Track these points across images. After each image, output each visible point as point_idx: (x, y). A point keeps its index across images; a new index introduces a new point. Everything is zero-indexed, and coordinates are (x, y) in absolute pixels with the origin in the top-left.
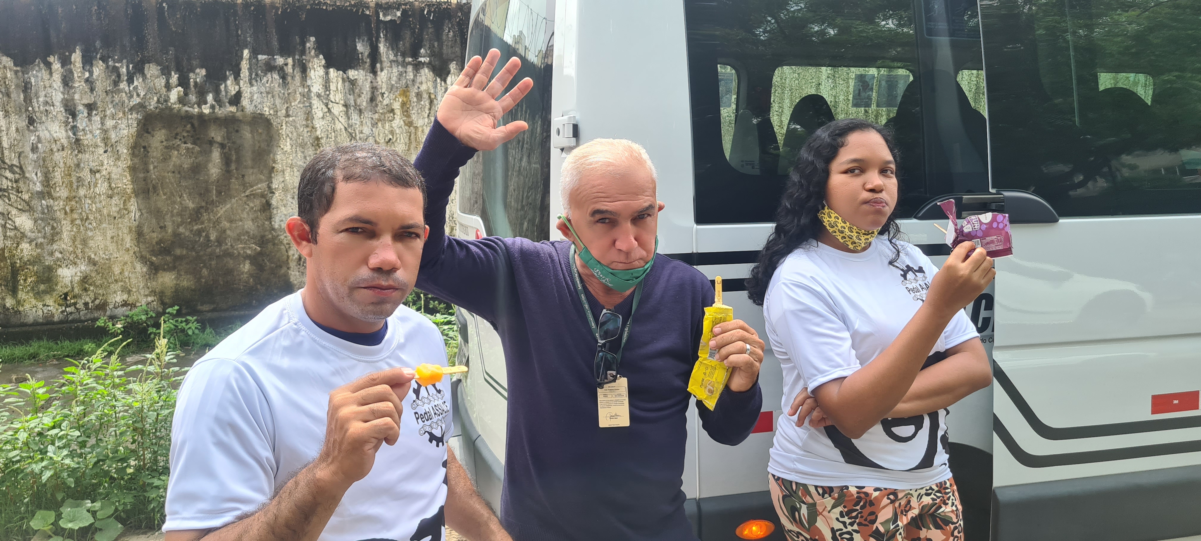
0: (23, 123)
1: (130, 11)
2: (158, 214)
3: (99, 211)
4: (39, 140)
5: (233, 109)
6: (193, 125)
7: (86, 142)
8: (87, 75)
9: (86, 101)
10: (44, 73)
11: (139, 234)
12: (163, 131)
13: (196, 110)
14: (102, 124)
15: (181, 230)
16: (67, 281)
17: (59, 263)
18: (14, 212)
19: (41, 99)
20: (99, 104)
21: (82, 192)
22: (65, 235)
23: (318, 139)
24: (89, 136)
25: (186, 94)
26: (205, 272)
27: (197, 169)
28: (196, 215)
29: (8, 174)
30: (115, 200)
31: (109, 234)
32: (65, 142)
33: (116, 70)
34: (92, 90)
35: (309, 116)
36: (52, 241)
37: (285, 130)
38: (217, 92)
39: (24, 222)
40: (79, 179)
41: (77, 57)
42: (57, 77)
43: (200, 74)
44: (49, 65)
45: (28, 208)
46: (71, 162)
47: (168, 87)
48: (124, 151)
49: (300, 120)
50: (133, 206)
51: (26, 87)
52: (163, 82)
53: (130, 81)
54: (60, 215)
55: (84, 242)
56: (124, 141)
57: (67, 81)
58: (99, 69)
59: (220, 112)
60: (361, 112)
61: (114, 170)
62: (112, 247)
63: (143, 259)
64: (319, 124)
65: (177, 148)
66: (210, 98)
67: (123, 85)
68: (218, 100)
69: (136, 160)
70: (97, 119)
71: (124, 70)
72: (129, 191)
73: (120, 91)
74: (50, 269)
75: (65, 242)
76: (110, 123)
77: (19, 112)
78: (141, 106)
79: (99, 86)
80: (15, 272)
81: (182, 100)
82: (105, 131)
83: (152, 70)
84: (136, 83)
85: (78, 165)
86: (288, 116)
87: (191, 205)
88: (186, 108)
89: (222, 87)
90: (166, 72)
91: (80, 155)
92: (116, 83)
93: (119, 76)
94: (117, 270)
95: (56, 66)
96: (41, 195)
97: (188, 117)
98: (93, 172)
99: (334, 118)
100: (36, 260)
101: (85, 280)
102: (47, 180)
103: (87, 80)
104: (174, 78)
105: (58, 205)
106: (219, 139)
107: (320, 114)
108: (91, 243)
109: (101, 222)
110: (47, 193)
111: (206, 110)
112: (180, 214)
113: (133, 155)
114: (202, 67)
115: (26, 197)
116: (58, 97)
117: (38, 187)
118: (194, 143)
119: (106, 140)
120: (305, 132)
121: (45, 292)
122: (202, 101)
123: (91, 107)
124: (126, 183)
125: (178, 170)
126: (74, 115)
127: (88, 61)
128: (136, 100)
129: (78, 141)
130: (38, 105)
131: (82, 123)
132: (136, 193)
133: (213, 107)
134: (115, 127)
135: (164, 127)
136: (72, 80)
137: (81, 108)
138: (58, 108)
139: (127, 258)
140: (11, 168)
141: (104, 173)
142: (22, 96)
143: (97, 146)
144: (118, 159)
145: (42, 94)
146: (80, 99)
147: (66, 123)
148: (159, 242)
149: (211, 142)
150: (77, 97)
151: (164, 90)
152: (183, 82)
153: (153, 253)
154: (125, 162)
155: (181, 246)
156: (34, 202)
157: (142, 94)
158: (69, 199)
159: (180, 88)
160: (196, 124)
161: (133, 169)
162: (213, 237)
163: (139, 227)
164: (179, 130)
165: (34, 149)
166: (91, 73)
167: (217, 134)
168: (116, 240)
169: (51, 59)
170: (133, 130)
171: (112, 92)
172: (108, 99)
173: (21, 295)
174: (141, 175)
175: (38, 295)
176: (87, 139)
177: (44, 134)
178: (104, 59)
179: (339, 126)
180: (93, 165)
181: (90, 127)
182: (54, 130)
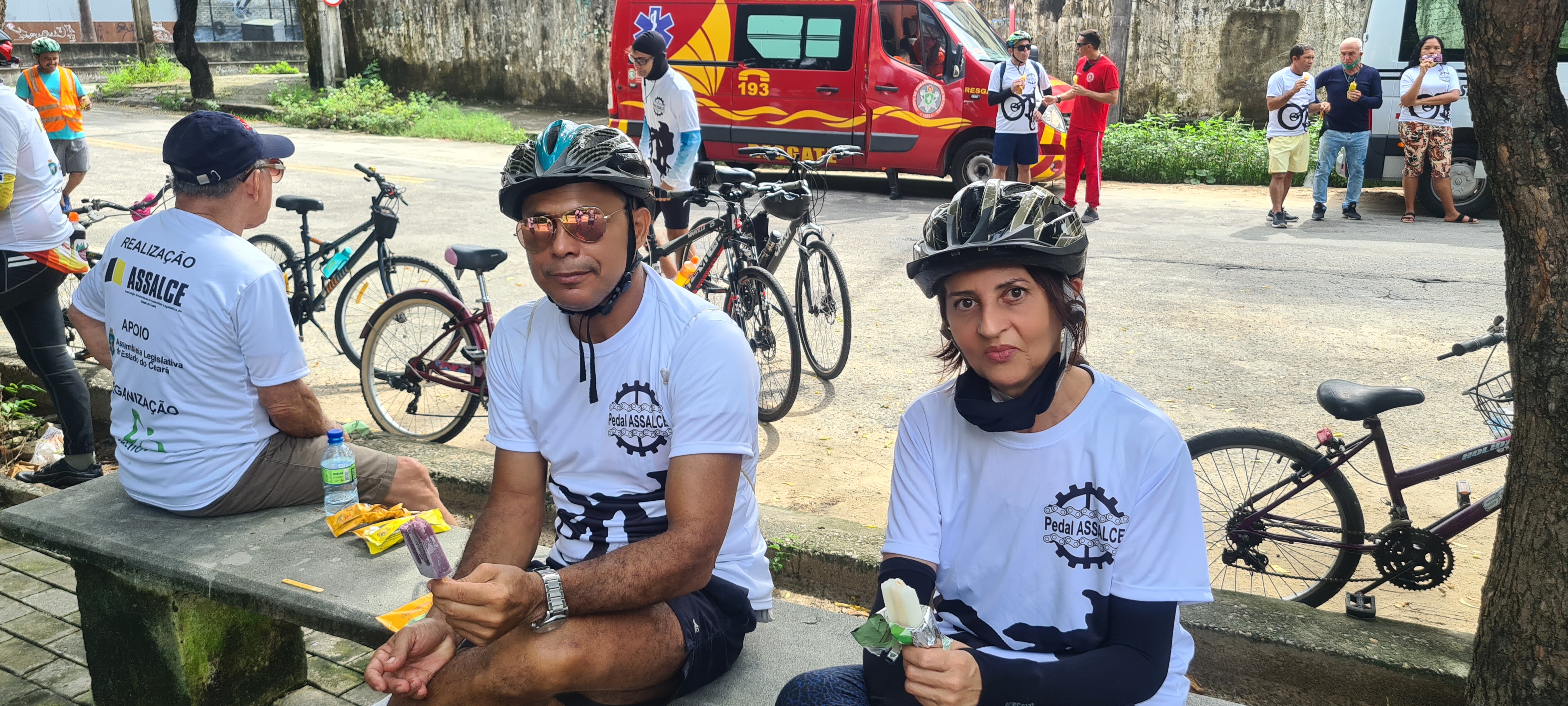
0: (1173, 19)
2: (1230, 67)
3: (1201, 65)
4: (1179, 28)
5: (1279, 8)
6: (1256, 18)
9: (1204, 7)
11: (1219, 77)
12: (1240, 22)
13: (1259, 9)
14: (1210, 18)
15: (1241, 76)
16: (1181, 101)
17: (1178, 91)
18: (1162, 64)
21: (1195, 54)
22: (1184, 77)
23: (1325, 24)
24: (1203, 25)
25: (1255, 1)
26: (1250, 100)
27: (1254, 42)
28: (1250, 68)
29: (1162, 45)
30: (1210, 59)
31: (1205, 77)
32: (1191, 28)
34: (1208, 1)
35: (1322, 11)
36: (1177, 80)
37: (1306, 20)
39: (1166, 69)
40: (1194, 48)
45: (1170, 63)
46: (1192, 39)
48: (1218, 33)
49: (1316, 13)
50: (1218, 62)
51: (1177, 1)
54: (1183, 66)
55: (1192, 81)
56: (1219, 27)
59: (1271, 10)
60: (1354, 7)
61: (1212, 43)
62: (1205, 84)
63: (1219, 91)
64: (1327, 15)
65: (1245, 31)
66: (1267, 2)
69: (1224, 38)
70: (1208, 16)
72: (1218, 54)
74: (1174, 94)
75: (1183, 81)
76: (1214, 18)
77: (1172, 13)
78: (1231, 8)
80: (1158, 95)
82: (1211, 22)
85: (1195, 41)
86: (1309, 11)
87: (1248, 62)
88: (1254, 9)
91: (1197, 35)
94: (1205, 97)
96: (1176, 56)
97: (1254, 13)
98: (1201, 44)
99: (1337, 12)
100: (1169, 89)
101: (1190, 101)
102: (1179, 49)
105: (1182, 61)
106: (1268, 25)
107: (1329, 10)
108: (1195, 82)
109: (1201, 71)
110: (1178, 55)
111: (1264, 9)
112: (1241, 67)
113: (1223, 35)
115: (1168, 56)
117: (1175, 52)
118: (1255, 28)
119: (1210, 27)
120: (1318, 21)
121: (1170, 106)
123: (1205, 10)
124: (1217, 50)
125: (1244, 43)
126: (1197, 14)
128: (1229, 5)
129: (1197, 28)
131: (1200, 18)
132: (1221, 55)
133: (1268, 8)
134: (1216, 20)
135: (1240, 19)
137: (1201, 10)
139: (1211, 90)
140: (1164, 42)
141: (1207, 44)
142: (1174, 5)
143: (1205, 30)
144: (1215, 37)
145: (1184, 3)
147: (1193, 19)
148: (1229, 82)
149: (1264, 27)
153: (1225, 88)
154: (1218, 38)
155: (1239, 85)
156: (1172, 60)
157: (1232, 2)
158: (1188, 58)
161: (1221, 42)
162: (1256, 81)
163: (1220, 74)
164: (1248, 21)
165: (1176, 32)
167: (1267, 23)
168: (1208, 81)
170: (1224, 22)
173: (1159, 107)
174: (1225, 46)
175: (1167, 107)
176: (1201, 27)
177: (1181, 24)
179: (1339, 16)
180: (1202, 40)
181: (1204, 20)
182: (1187, 22)
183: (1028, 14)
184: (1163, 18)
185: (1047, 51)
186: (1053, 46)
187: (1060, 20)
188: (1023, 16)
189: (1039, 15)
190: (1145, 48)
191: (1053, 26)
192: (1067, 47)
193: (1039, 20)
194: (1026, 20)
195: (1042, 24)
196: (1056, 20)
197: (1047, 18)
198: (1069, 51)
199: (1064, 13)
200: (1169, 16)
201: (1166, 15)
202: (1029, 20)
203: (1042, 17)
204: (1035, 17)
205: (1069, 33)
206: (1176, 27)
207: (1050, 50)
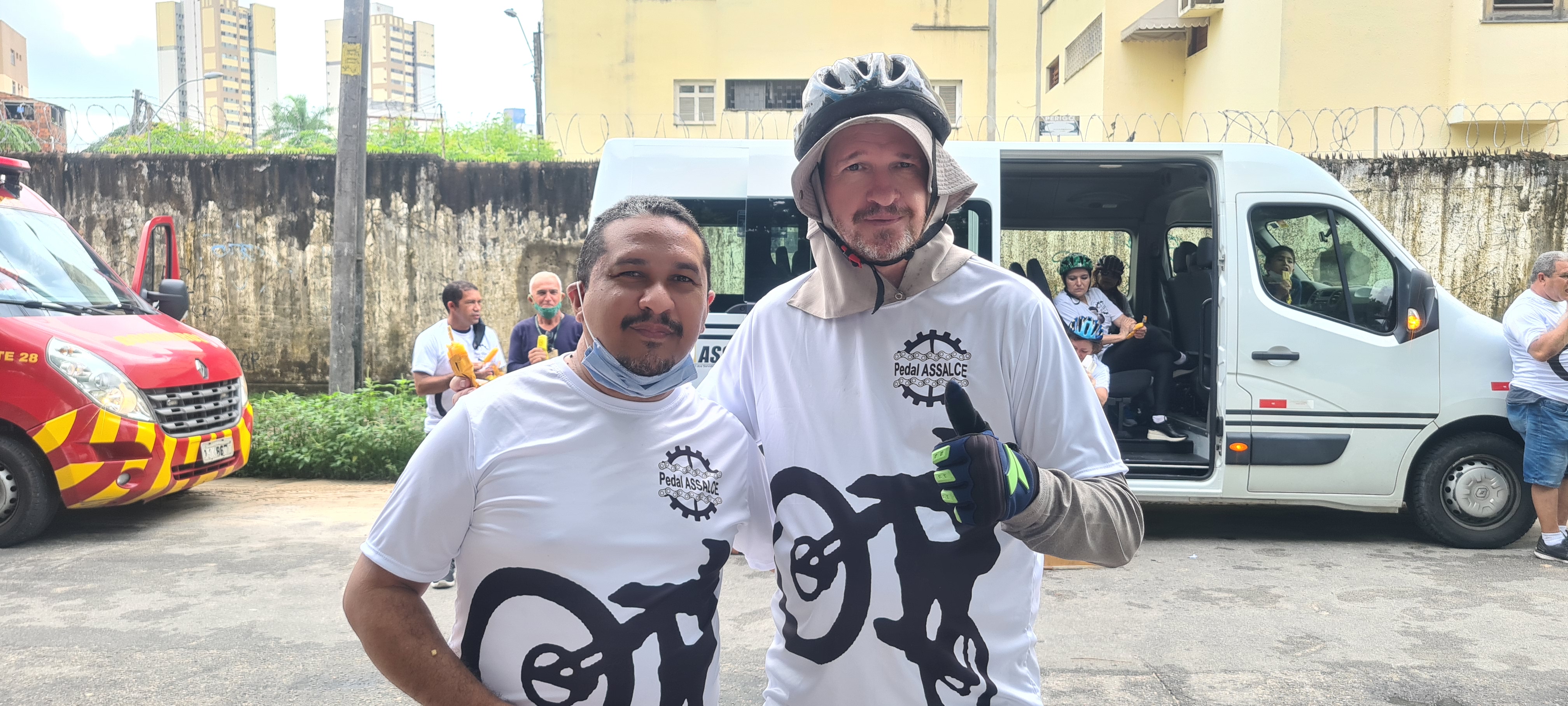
0: (456, 251)
1: (522, 176)
3: (496, 310)
4: (464, 263)
6: (556, 253)
7: (491, 264)
8: (494, 219)
9: (492, 237)
10: (469, 218)
12: (538, 257)
13: (559, 242)
14: (502, 251)
19: (467, 235)
20: (500, 238)
24: (493, 260)
25: (553, 231)
30: (507, 303)
31: (502, 326)
32: (478, 263)
33: (511, 215)
34: (497, 229)
38: (573, 229)
41: (489, 207)
42: (477, 221)
43: (562, 218)
44: (472, 213)
46: (482, 277)
47: (542, 227)
48: (513, 270)
50: (517, 307)
51: (459, 228)
52: (539, 222)
53: (520, 223)
56: (514, 263)
57: (482, 224)
58: (501, 215)
59: (574, 243)
61: (507, 282)
66: (568, 233)
67: (515, 226)
68: (573, 235)
69: (520, 276)
70: (498, 248)
71: (516, 216)
72: (515, 297)
73: (513, 230)
76: (506, 251)
77: (453, 244)
78: (526, 239)
79: (501, 226)
81: (550, 236)
82: (503, 256)
83: (533, 215)
84: (523, 224)
85: (485, 279)
88: (553, 241)
89: (576, 226)
90: (541, 217)
91: (487, 273)
92: (511, 224)
93: (513, 220)
95: (477, 214)
97: (554, 247)
98: (494, 284)
103: (494, 223)
104: (547, 220)
109: (497, 318)
111: (565, 242)
113: (519, 272)
114: (564, 212)
116: (476, 234)
118: (557, 265)
119: (503, 262)
122: (563, 236)
123: (495, 240)
124: (513, 291)
126: (485, 245)
127: (495, 210)
128: (522, 236)
129: (486, 262)
130: (464, 239)
131: (489, 251)
132: (519, 299)
133: (570, 240)
134: (509, 254)
135: (538, 254)
136: (485, 222)
137: (489, 241)
138: (476, 242)
141: (501, 284)
142: (456, 233)
143: (497, 266)
144: (510, 275)
145: (467, 232)
146: (490, 235)
147: (481, 251)
149: (567, 264)
150: (487, 233)
151: (540, 229)
152: (552, 223)
154: (514, 277)
157: (526, 231)
159: (550, 228)
160: (559, 252)
161: (518, 282)
164: (548, 256)
165: (461, 268)
166: (497, 218)
169: (474, 209)
170: (520, 256)
171: (508, 230)
172: (506, 235)
174: (523, 286)
176: (492, 262)
177: (467, 258)
178: (505, 209)
180: (495, 279)
181: (494, 254)
182: (473, 255)
183: (262, 239)
184: (444, 250)
185: (293, 290)
186: (300, 283)
187: (308, 248)
188: (257, 241)
189: (278, 240)
190: (423, 287)
191: (299, 256)
192: (320, 284)
193: (279, 249)
194: (261, 246)
195: (284, 252)
196: (303, 247)
197: (290, 245)
198: (323, 289)
199: (313, 239)
200: (450, 247)
201: (447, 245)
202: (265, 247)
203: (283, 243)
204: (273, 243)
205: (321, 265)
206: (461, 261)
207: (297, 288)
